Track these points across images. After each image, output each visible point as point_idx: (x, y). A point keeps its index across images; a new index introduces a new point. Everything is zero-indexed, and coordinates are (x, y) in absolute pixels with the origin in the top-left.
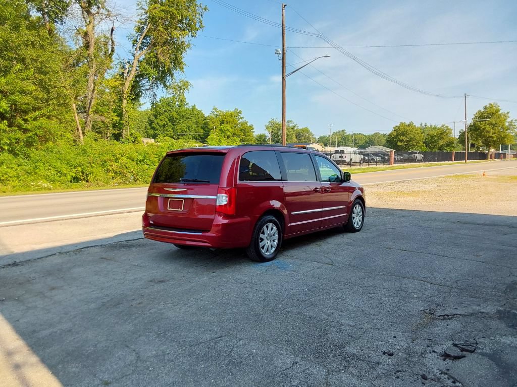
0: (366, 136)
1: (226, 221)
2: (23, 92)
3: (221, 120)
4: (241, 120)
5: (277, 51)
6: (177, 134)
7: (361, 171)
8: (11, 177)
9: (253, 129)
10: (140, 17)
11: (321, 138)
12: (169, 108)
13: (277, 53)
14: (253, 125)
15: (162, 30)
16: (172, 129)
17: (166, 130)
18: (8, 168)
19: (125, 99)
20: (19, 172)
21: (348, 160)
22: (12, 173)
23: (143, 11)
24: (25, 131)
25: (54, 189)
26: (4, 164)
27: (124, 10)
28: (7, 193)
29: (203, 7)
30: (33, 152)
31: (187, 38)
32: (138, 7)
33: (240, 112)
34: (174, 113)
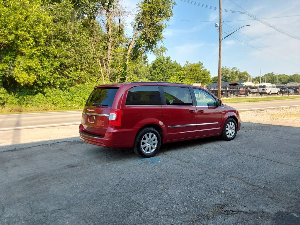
0: (288, 76)
1: (115, 131)
2: (68, 57)
3: (190, 69)
4: (202, 69)
5: (216, 24)
6: (165, 78)
7: (275, 99)
8: (59, 102)
9: (210, 73)
10: (138, 12)
11: (257, 78)
12: (161, 64)
13: (216, 26)
14: (210, 71)
15: (148, 18)
16: (162, 75)
17: (159, 76)
18: (58, 97)
19: (128, 59)
20: (64, 100)
21: (268, 92)
22: (60, 100)
23: (140, 8)
24: (68, 78)
25: (81, 109)
26: (57, 95)
27: (127, 9)
28: (56, 111)
29: (173, 2)
30: (72, 89)
31: (164, 22)
32: (137, 6)
33: (202, 64)
34: (163, 66)
